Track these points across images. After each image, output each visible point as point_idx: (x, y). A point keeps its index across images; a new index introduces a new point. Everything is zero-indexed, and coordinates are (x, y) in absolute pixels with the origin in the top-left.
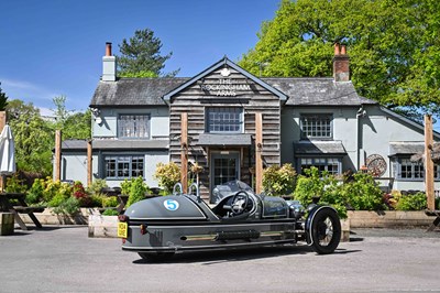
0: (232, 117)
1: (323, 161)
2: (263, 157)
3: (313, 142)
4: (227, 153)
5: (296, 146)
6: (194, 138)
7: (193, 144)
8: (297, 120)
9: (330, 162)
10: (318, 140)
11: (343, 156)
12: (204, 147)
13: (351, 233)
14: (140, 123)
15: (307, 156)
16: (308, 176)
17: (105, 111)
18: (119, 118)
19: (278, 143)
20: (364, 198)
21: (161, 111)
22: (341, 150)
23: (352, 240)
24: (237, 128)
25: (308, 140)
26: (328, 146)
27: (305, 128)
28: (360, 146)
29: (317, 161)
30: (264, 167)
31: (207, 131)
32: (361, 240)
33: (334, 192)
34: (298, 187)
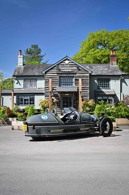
0: (70, 80)
1: (106, 98)
2: (82, 96)
3: (103, 90)
4: (68, 94)
5: (95, 92)
6: (55, 88)
7: (54, 91)
8: (96, 81)
9: (109, 98)
10: (104, 89)
11: (114, 96)
12: (59, 92)
13: (117, 127)
14: (33, 83)
15: (100, 96)
16: (100, 104)
17: (19, 78)
18: (24, 81)
19: (88, 91)
20: (122, 113)
21: (42, 78)
22: (114, 93)
23: (118, 131)
24: (72, 85)
25: (100, 89)
26: (108, 92)
27: (99, 84)
28: (121, 92)
29: (104, 98)
30: (83, 100)
31: (60, 86)
32: (121, 130)
33: (111, 111)
34: (96, 109)
